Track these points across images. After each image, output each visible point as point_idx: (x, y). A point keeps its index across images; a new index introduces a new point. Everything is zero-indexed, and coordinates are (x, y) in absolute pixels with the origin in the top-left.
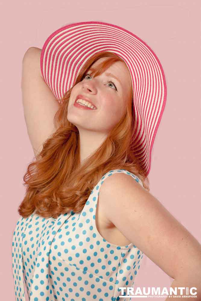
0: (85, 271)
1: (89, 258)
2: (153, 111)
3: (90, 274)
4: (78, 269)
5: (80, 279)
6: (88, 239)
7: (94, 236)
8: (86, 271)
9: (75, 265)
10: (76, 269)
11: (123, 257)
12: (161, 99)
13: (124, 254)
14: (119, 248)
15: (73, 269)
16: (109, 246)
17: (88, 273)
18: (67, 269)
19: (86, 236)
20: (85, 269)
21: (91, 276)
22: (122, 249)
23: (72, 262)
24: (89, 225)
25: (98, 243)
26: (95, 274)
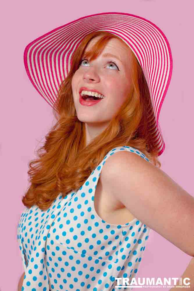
0: (83, 255)
1: (87, 240)
2: (159, 85)
3: (88, 256)
4: (76, 252)
5: (78, 262)
6: (86, 221)
7: (93, 217)
8: (85, 254)
9: (73, 248)
10: (74, 252)
11: (124, 235)
12: (167, 72)
13: (125, 232)
14: (119, 227)
15: (71, 252)
16: (108, 227)
17: (87, 256)
18: (64, 253)
19: (84, 218)
20: (84, 252)
21: (90, 259)
22: (123, 227)
23: (70, 245)
24: (87, 206)
25: (97, 224)
26: (94, 255)
